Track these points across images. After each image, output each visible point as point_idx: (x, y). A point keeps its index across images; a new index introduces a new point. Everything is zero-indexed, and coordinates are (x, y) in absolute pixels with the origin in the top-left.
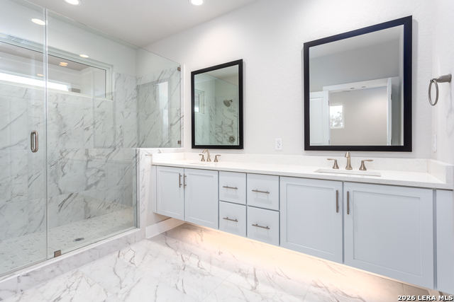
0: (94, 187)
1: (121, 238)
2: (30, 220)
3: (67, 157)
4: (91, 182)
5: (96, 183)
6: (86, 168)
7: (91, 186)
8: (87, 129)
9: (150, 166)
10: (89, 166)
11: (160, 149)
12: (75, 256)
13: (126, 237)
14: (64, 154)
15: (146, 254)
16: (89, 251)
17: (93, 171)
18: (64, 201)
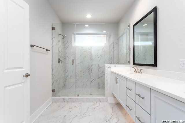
0: (101, 78)
1: (97, 98)
2: (84, 84)
3: (93, 67)
4: (100, 76)
5: (102, 77)
6: (99, 71)
7: (100, 77)
8: (99, 57)
9: (110, 72)
10: (100, 70)
11: (116, 65)
12: (82, 98)
13: (99, 98)
14: (92, 66)
15: (102, 108)
16: (86, 98)
17: (101, 72)
18: (92, 81)
